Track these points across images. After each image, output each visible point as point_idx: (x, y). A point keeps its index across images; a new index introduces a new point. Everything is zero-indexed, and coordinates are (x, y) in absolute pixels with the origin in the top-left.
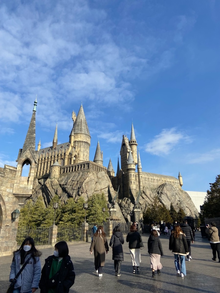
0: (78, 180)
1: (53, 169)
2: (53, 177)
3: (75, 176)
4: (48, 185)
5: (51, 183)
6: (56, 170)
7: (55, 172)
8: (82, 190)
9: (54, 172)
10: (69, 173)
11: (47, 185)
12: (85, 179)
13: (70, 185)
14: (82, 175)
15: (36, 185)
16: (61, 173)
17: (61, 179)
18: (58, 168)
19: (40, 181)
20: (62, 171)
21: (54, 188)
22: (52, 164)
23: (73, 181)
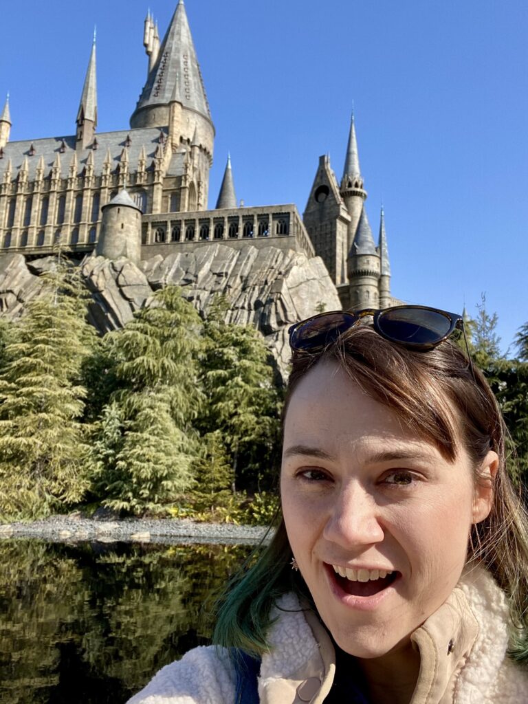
0: (246, 274)
1: (118, 220)
2: (118, 253)
3: (223, 259)
4: (99, 282)
5: (113, 272)
6: (131, 227)
7: (127, 231)
8: (280, 310)
9: (120, 232)
10: (190, 246)
11: (94, 278)
12: (283, 271)
13: (210, 288)
14: (260, 258)
15: (18, 278)
16: (149, 242)
17: (155, 265)
18: (135, 219)
19: (36, 264)
20: (149, 233)
21: (128, 296)
22: (105, 199)
23: (220, 275)
